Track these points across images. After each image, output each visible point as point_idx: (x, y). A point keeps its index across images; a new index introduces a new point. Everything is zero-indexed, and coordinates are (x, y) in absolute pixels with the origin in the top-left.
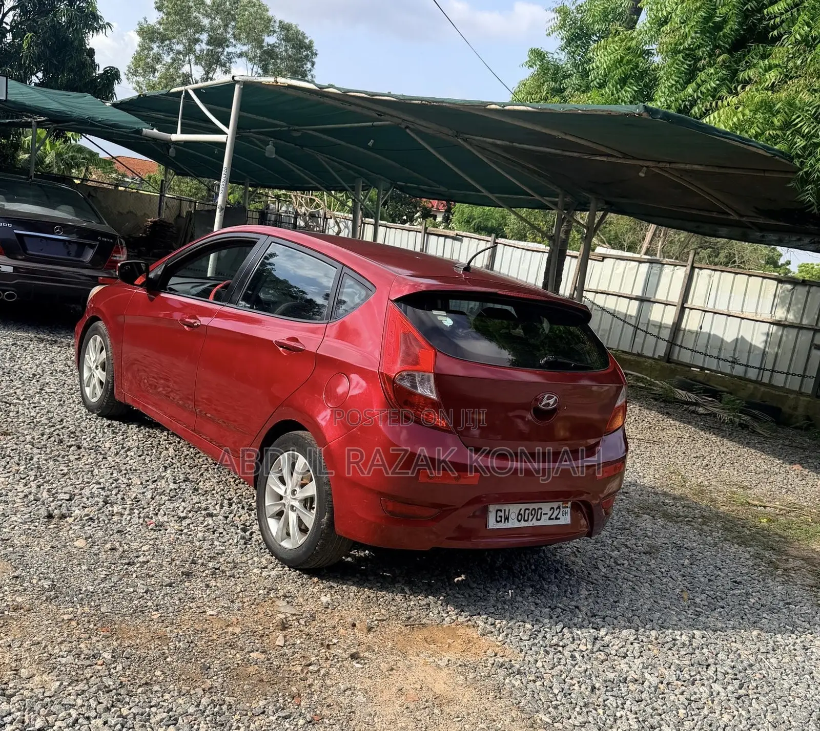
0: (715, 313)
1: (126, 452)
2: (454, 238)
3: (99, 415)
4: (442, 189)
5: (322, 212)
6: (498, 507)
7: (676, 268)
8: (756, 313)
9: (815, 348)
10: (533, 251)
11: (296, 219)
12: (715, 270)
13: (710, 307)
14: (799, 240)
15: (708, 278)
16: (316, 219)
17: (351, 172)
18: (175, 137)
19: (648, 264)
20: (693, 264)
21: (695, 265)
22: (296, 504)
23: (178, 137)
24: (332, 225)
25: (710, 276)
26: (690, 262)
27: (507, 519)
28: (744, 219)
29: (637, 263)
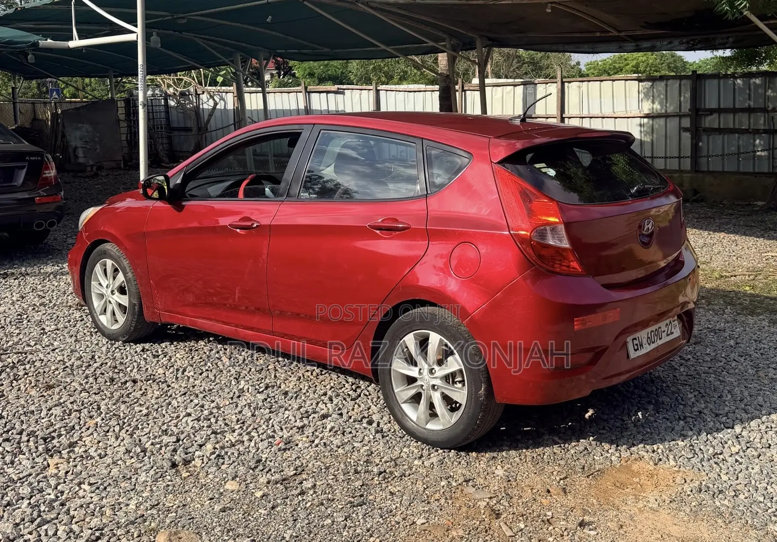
0: (591, 118)
1: (183, 373)
2: (336, 92)
3: (124, 342)
4: (326, 50)
5: (192, 90)
6: (632, 336)
7: (548, 85)
8: (626, 111)
9: (684, 131)
10: (415, 92)
11: (166, 100)
12: (582, 81)
13: (585, 113)
14: (670, 43)
15: (578, 89)
16: (186, 97)
17: (227, 48)
18: (72, 44)
19: (522, 86)
20: (562, 80)
21: (564, 80)
22: (438, 382)
23: (76, 43)
24: (205, 100)
25: (579, 87)
26: (559, 79)
27: (641, 345)
28: (623, 34)
29: (513, 87)
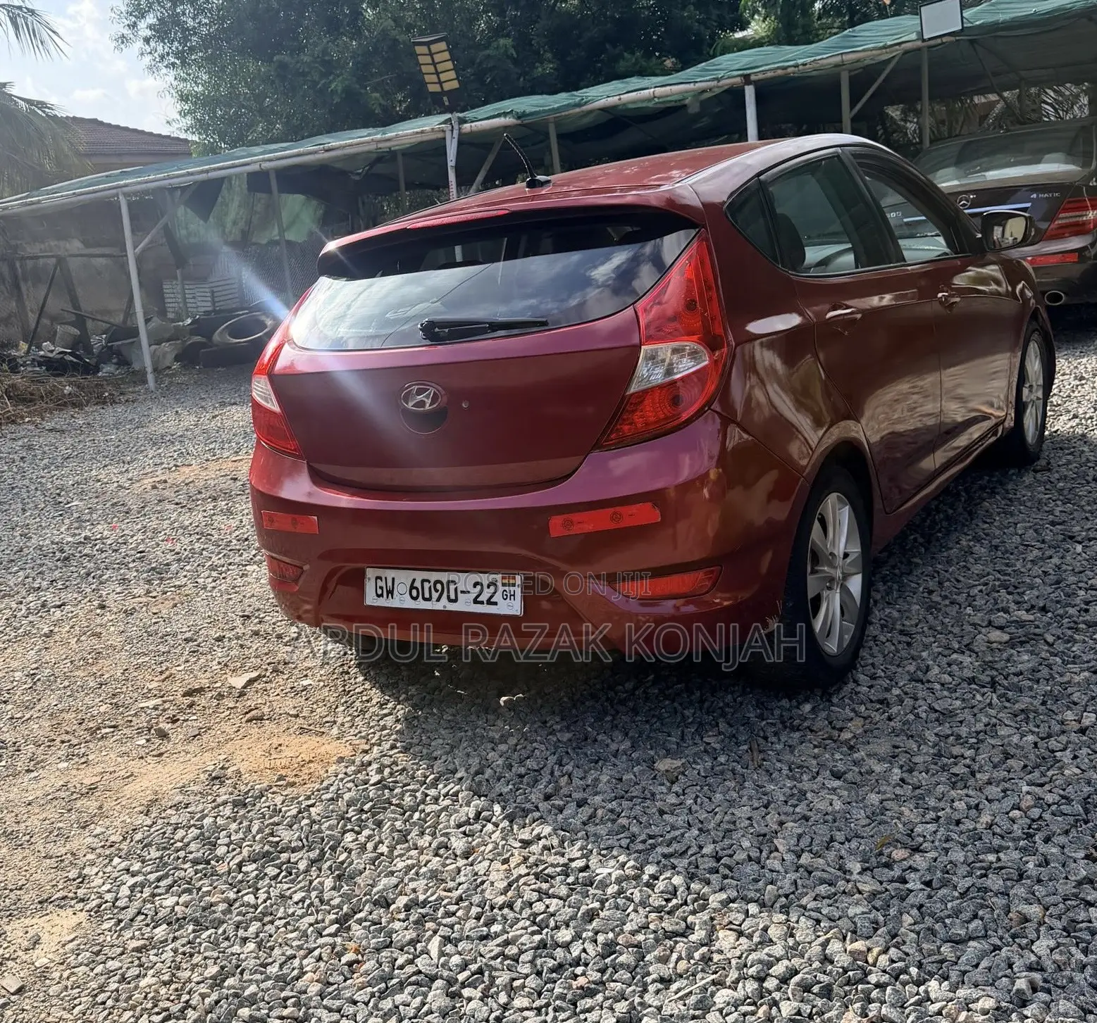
6: (380, 572)
27: (390, 592)
